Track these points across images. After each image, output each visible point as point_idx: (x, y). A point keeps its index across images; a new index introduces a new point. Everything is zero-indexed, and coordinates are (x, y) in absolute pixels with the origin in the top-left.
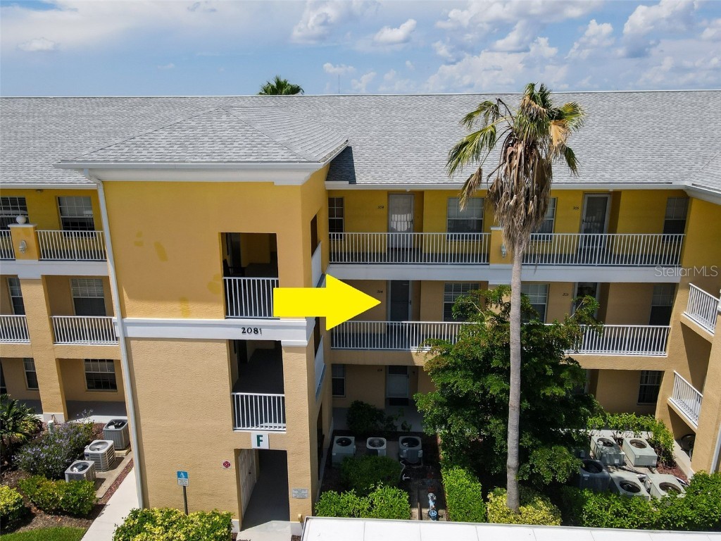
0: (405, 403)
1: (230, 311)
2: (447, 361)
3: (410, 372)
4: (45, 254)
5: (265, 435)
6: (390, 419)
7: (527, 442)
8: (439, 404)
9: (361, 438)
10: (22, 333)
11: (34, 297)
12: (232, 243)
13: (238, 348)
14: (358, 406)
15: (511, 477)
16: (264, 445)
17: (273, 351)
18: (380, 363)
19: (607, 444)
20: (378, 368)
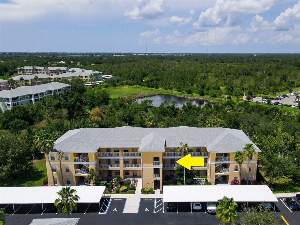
0: (173, 175)
1: (154, 165)
2: (178, 170)
3: (174, 171)
4: (123, 156)
5: (157, 178)
6: (171, 178)
7: (186, 178)
8: (177, 175)
9: (167, 180)
10: (118, 166)
11: (121, 162)
12: (154, 158)
13: (155, 169)
14: (167, 176)
15: (185, 183)
16: (157, 180)
17: (159, 169)
18: (169, 170)
19: (200, 180)
20: (170, 170)
